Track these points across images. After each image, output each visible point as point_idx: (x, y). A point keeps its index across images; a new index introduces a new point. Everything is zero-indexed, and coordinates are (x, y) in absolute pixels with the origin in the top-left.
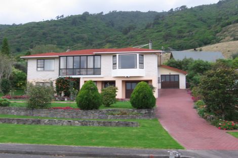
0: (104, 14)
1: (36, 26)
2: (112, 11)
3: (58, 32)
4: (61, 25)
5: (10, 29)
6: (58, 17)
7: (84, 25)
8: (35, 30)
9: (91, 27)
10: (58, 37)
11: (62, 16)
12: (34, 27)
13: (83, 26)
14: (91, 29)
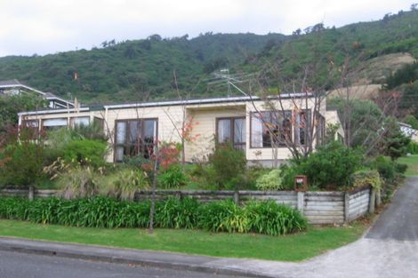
0: (189, 38)
1: (60, 58)
2: (204, 34)
3: (95, 70)
4: (105, 57)
5: (17, 64)
6: (105, 44)
7: (146, 57)
8: (56, 65)
9: (158, 61)
10: (95, 78)
11: (113, 42)
12: (55, 61)
13: (143, 60)
14: (158, 64)
